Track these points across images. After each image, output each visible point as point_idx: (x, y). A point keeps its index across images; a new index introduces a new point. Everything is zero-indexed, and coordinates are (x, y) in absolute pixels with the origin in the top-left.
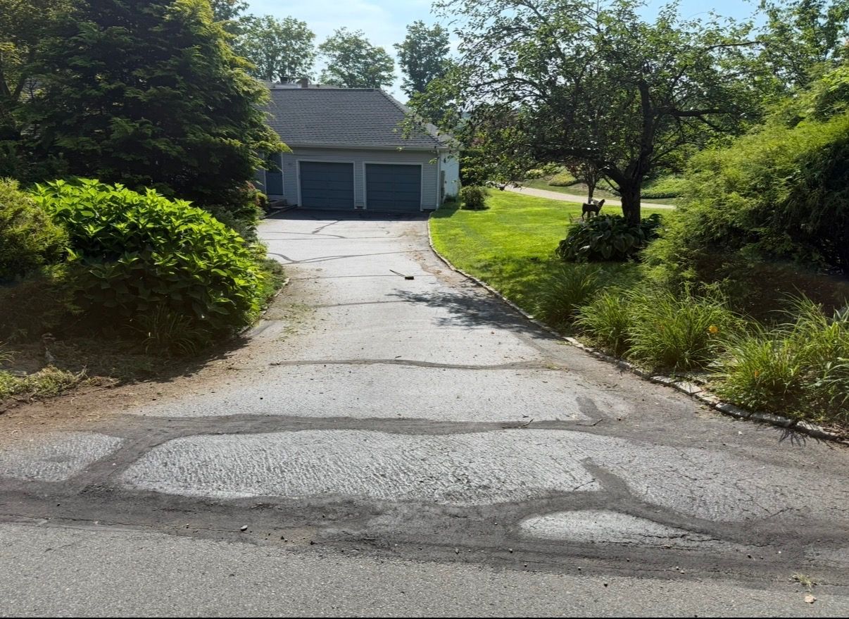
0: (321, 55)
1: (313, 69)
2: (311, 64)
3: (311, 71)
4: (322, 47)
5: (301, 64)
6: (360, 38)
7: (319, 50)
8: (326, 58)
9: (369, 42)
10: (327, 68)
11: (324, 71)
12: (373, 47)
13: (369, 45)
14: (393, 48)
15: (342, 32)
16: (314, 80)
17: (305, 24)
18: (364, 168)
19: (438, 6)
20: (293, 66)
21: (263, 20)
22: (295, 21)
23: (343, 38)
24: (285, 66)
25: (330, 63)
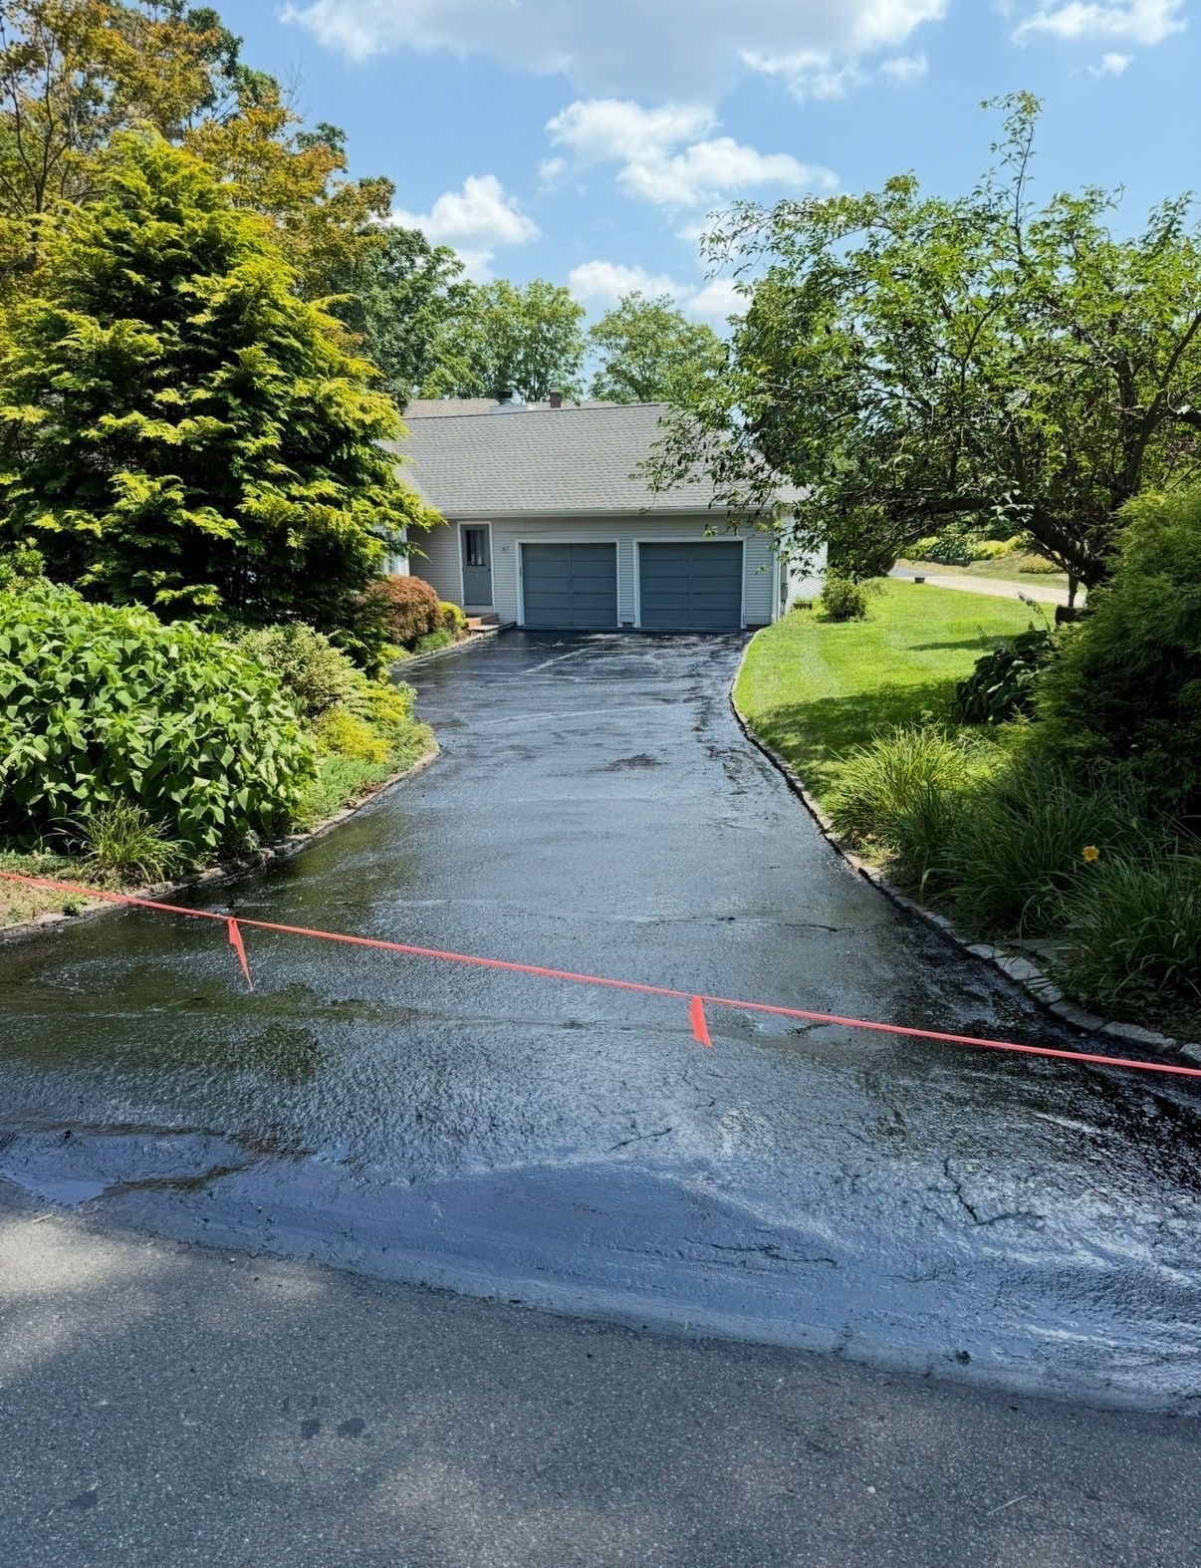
0: (593, 347)
1: (579, 374)
2: (575, 365)
3: (575, 377)
4: (594, 332)
5: (556, 366)
6: (666, 311)
7: (589, 337)
8: (602, 352)
9: (683, 316)
10: (604, 371)
11: (598, 376)
12: (690, 324)
13: (682, 321)
14: (727, 323)
15: (633, 301)
16: (581, 392)
17: (566, 293)
18: (636, 550)
19: (712, 240)
20: (543, 370)
21: (491, 289)
22: (549, 288)
23: (634, 313)
24: (528, 372)
25: (611, 361)
